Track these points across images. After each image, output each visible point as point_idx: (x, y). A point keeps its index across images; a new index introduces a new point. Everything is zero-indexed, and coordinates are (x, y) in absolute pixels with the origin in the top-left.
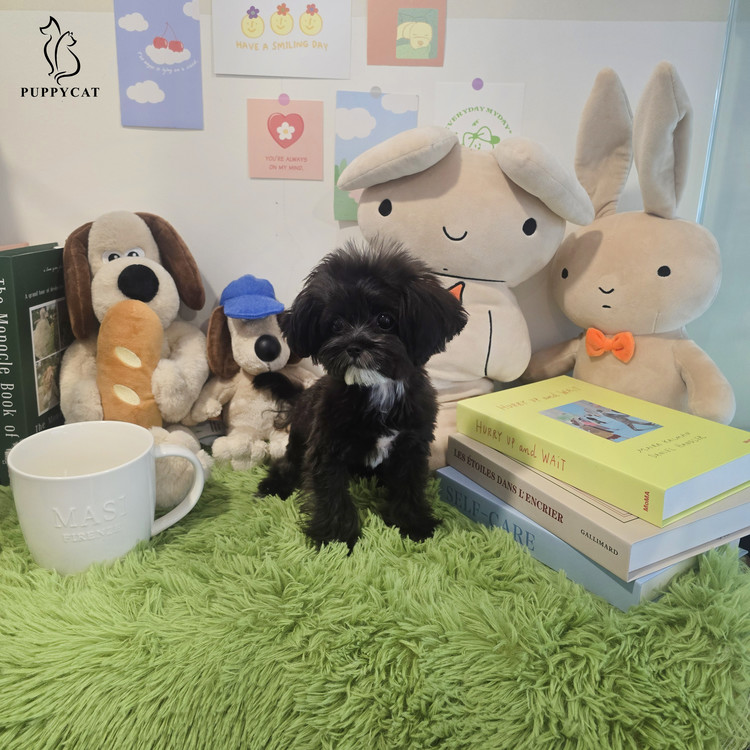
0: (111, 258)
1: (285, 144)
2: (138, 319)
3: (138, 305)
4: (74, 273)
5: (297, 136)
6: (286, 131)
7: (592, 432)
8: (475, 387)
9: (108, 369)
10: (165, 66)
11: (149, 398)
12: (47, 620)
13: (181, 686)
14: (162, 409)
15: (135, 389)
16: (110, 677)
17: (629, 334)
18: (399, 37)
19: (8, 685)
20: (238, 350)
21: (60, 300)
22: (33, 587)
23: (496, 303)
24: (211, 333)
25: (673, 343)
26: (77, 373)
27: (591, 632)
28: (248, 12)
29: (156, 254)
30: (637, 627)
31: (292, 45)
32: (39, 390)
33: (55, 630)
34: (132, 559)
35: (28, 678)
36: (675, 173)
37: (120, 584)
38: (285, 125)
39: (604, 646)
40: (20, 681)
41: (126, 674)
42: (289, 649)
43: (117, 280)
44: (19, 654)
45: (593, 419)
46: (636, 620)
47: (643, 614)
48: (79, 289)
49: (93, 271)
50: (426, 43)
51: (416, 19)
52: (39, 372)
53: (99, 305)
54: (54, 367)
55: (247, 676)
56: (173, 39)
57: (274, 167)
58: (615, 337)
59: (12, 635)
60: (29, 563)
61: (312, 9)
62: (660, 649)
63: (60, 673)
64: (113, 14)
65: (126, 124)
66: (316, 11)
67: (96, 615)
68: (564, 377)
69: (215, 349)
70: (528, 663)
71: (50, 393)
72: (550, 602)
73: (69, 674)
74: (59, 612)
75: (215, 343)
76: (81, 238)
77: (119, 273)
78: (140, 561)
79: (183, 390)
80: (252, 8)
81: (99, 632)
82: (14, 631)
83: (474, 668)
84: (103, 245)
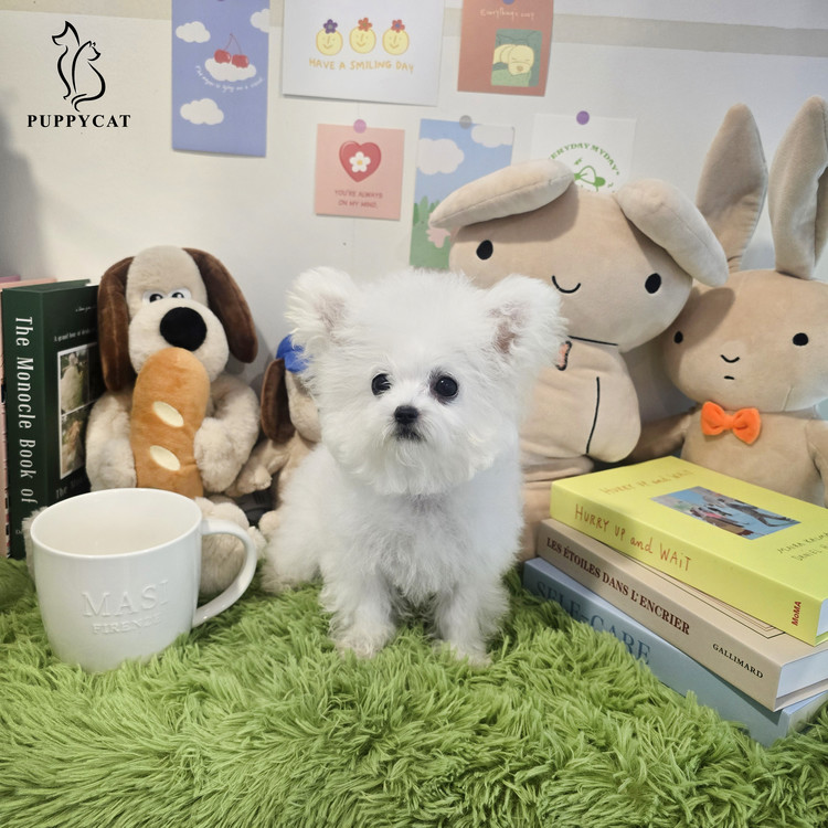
0: (153, 298)
1: (358, 177)
2: (182, 371)
3: (182, 354)
4: (110, 315)
5: (372, 168)
6: (360, 162)
7: (718, 525)
8: (574, 466)
9: (144, 427)
10: (226, 83)
11: (189, 463)
12: (72, 728)
13: (234, 819)
14: (204, 476)
15: (175, 452)
16: (148, 803)
17: (755, 411)
18: (496, 60)
19: (24, 809)
20: (298, 411)
21: (91, 345)
22: (54, 687)
23: (606, 369)
24: (267, 390)
25: (804, 423)
26: (107, 431)
27: (733, 770)
28: (325, 26)
29: (204, 296)
30: (788, 766)
31: (373, 65)
32: (63, 449)
33: (80, 742)
34: (172, 656)
35: (48, 801)
36: (816, 226)
37: (159, 687)
38: (360, 155)
39: (751, 789)
40: (38, 804)
41: (167, 801)
42: (364, 777)
43: (158, 325)
44: (37, 770)
45: (716, 510)
46: (787, 757)
47: (792, 749)
48: (115, 332)
49: (131, 312)
50: (527, 69)
51: (516, 41)
52: (64, 427)
53: (136, 352)
54: (81, 423)
55: (315, 809)
56: (238, 53)
57: (344, 203)
58: (736, 414)
59: (30, 746)
60: (49, 656)
61: (398, 26)
62: (818, 794)
63: (86, 796)
64: (170, 22)
65: (178, 147)
66: (403, 27)
67: (130, 725)
68: (671, 459)
69: (270, 408)
70: (658, 808)
71: (74, 453)
72: (680, 731)
73: (97, 798)
74: (86, 719)
75: (271, 402)
76: (119, 274)
77: (162, 316)
78: (181, 659)
79: (230, 454)
80: (330, 21)
81: (134, 747)
82: (32, 741)
83: (593, 811)
84: (144, 283)
